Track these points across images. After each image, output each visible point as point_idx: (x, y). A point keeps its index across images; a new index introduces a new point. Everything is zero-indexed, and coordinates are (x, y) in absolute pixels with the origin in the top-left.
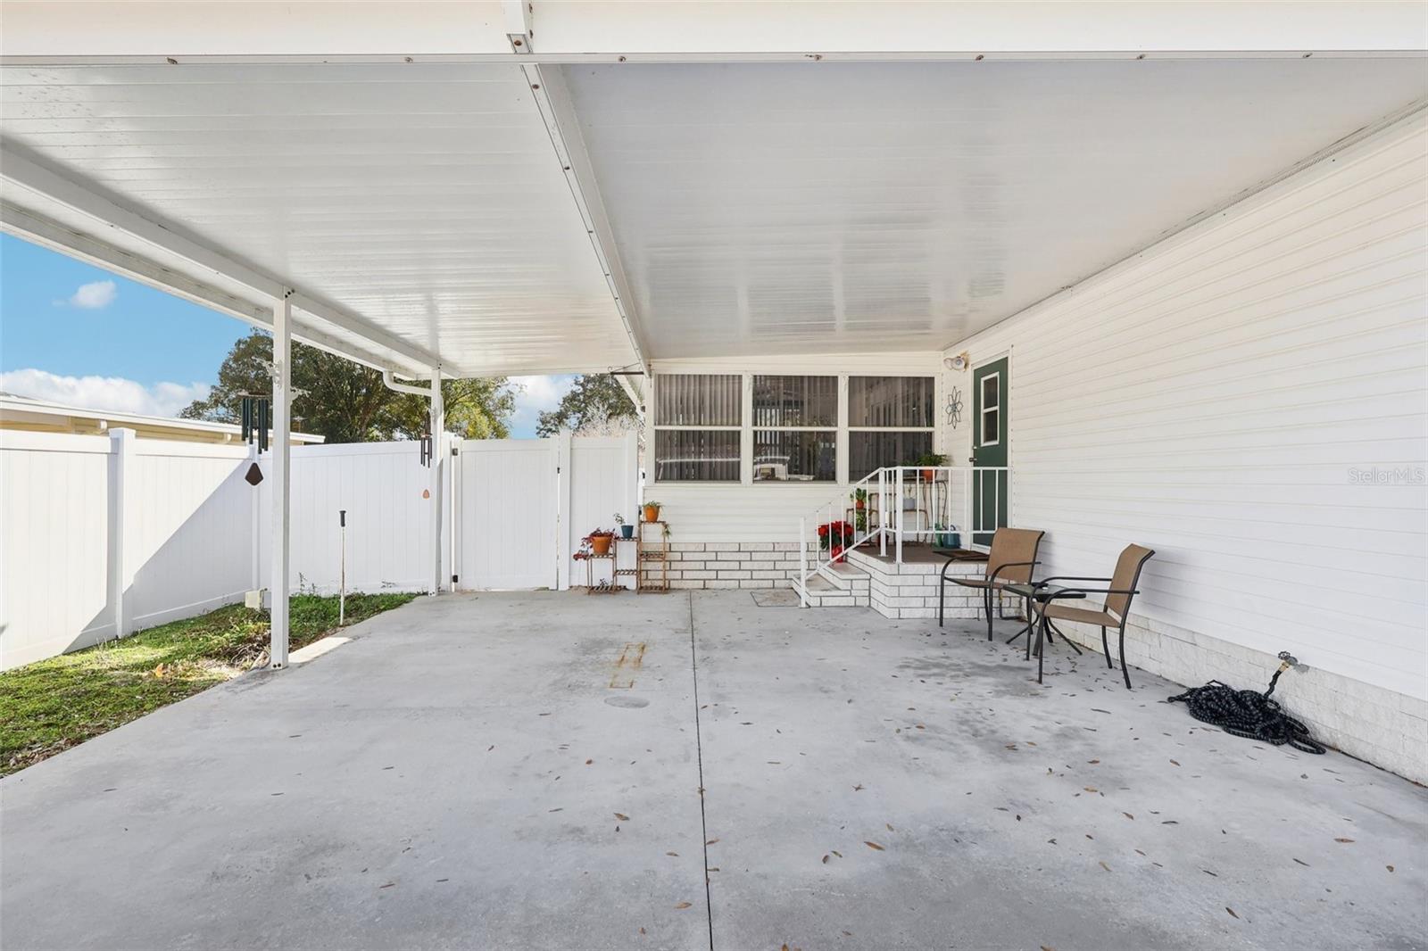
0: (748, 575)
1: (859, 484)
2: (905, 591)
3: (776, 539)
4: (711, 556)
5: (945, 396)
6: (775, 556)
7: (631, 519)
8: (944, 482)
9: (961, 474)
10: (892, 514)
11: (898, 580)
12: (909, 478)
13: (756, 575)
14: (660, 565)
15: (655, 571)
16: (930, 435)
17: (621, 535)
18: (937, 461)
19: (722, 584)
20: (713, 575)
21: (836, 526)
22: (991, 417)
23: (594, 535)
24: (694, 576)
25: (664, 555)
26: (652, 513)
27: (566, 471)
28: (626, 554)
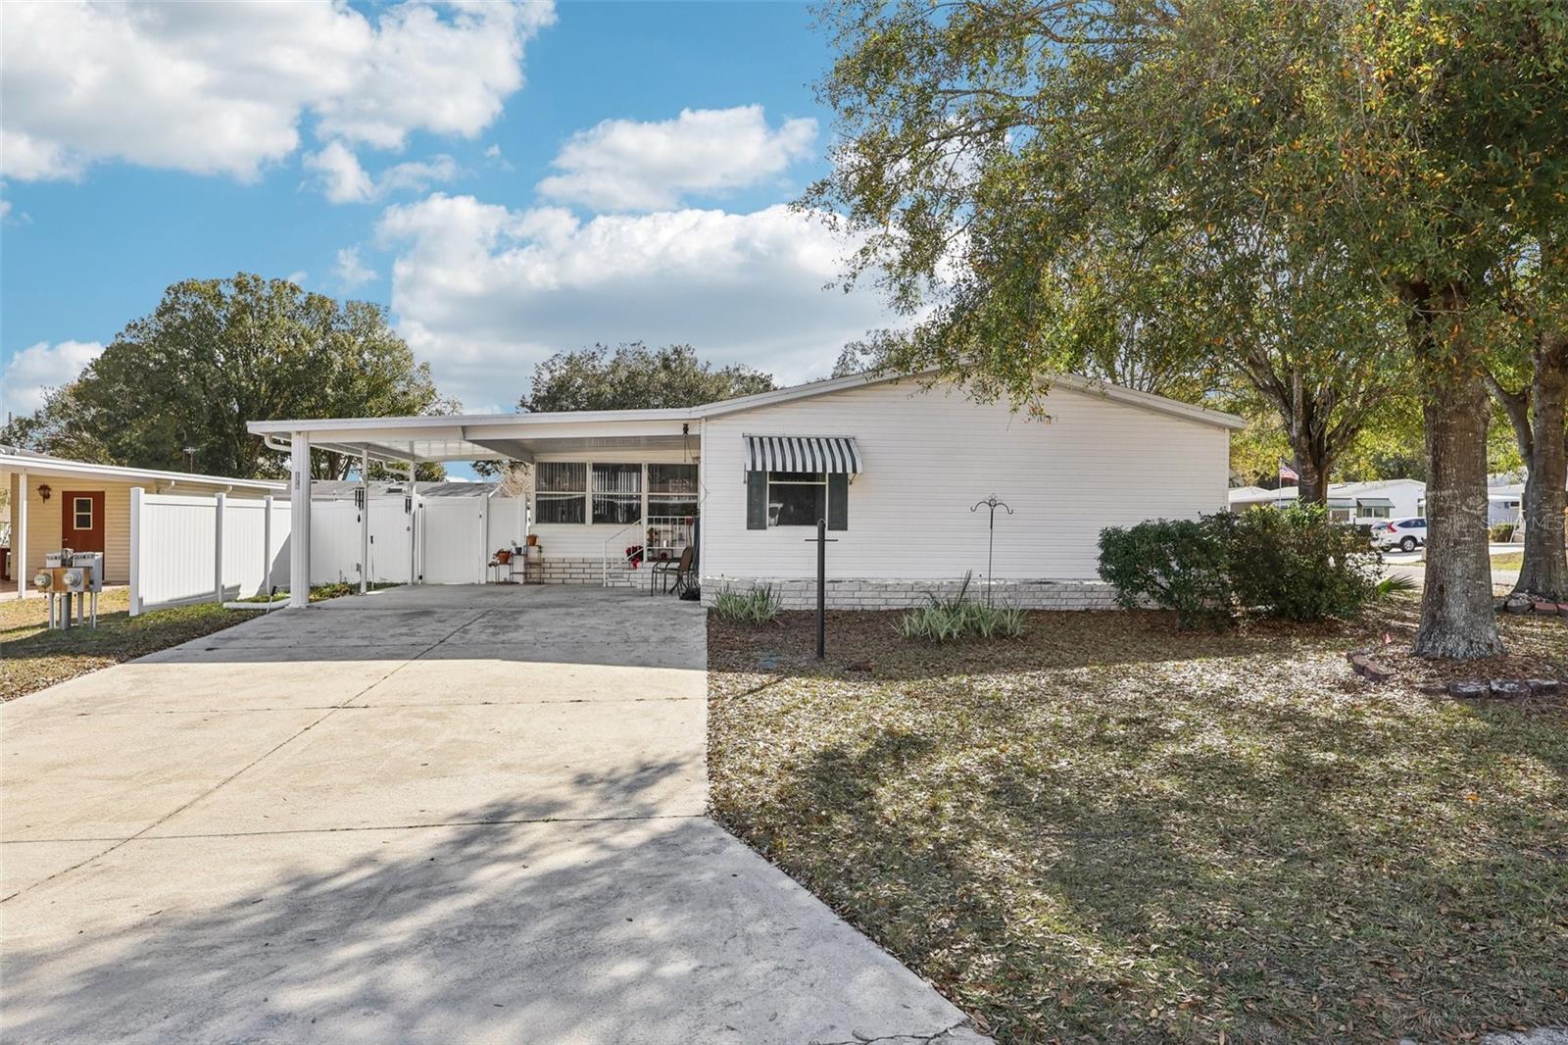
0: (588, 576)
1: (653, 526)
4: (567, 565)
7: (521, 545)
14: (538, 570)
15: (535, 573)
17: (515, 553)
19: (574, 581)
20: (568, 576)
21: (636, 549)
23: (500, 552)
24: (557, 577)
25: (539, 564)
26: (532, 540)
27: (485, 517)
28: (519, 564)
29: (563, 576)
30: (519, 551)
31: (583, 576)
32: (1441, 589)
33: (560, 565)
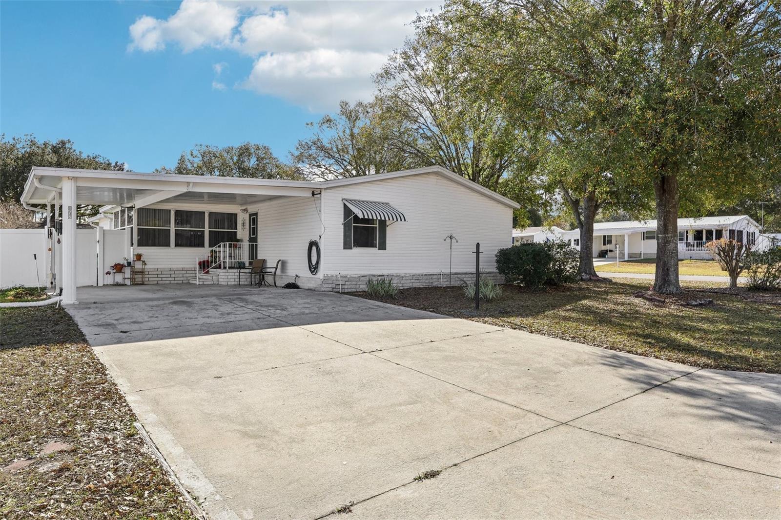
0: (173, 279)
1: (214, 249)
2: (229, 277)
3: (183, 266)
4: (159, 272)
5: (241, 220)
6: (183, 272)
7: (131, 260)
8: (240, 248)
9: (246, 245)
10: (225, 257)
11: (227, 274)
12: (230, 246)
13: (176, 279)
14: (141, 276)
15: (138, 278)
16: (236, 232)
17: (126, 265)
18: (238, 241)
19: (164, 282)
20: (160, 279)
21: (204, 262)
22: (253, 228)
23: (116, 265)
24: (153, 279)
25: (142, 272)
26: (139, 257)
27: (102, 242)
28: (128, 272)
29: (157, 279)
30: (129, 264)
31: (170, 279)
32: (667, 269)
33: (155, 273)
